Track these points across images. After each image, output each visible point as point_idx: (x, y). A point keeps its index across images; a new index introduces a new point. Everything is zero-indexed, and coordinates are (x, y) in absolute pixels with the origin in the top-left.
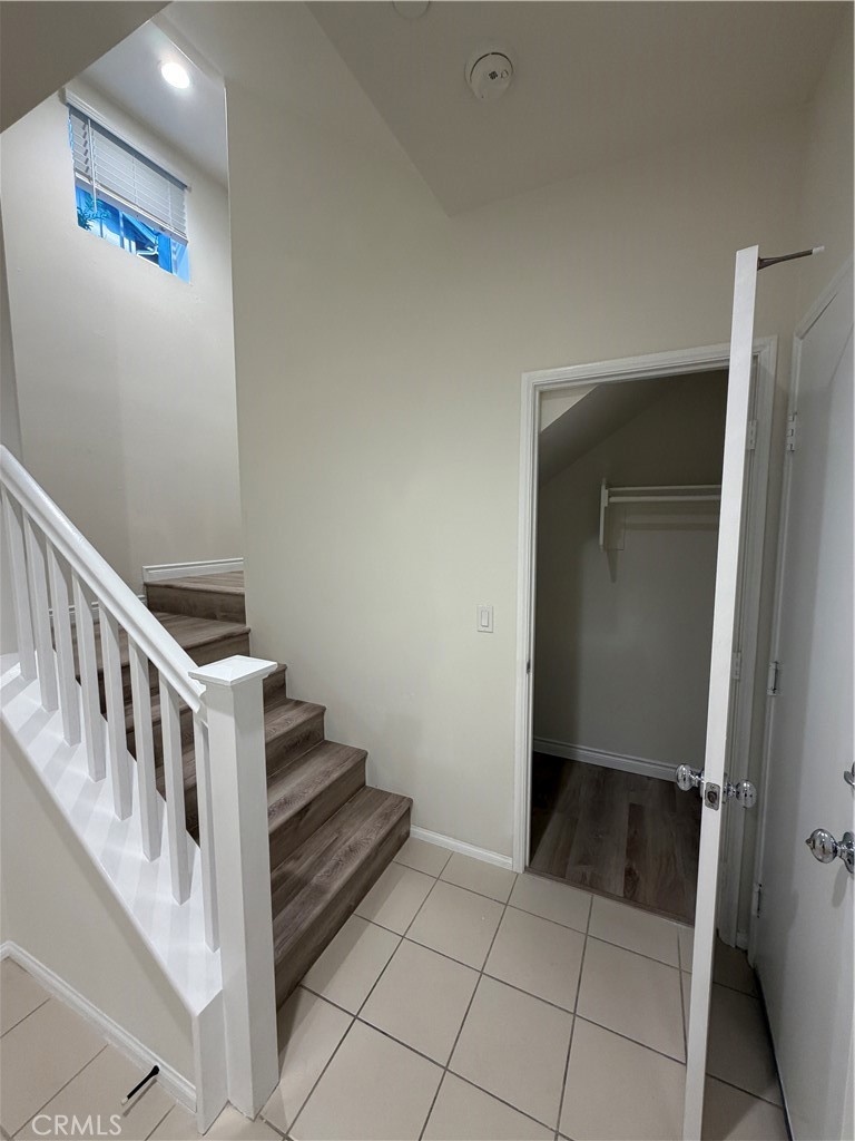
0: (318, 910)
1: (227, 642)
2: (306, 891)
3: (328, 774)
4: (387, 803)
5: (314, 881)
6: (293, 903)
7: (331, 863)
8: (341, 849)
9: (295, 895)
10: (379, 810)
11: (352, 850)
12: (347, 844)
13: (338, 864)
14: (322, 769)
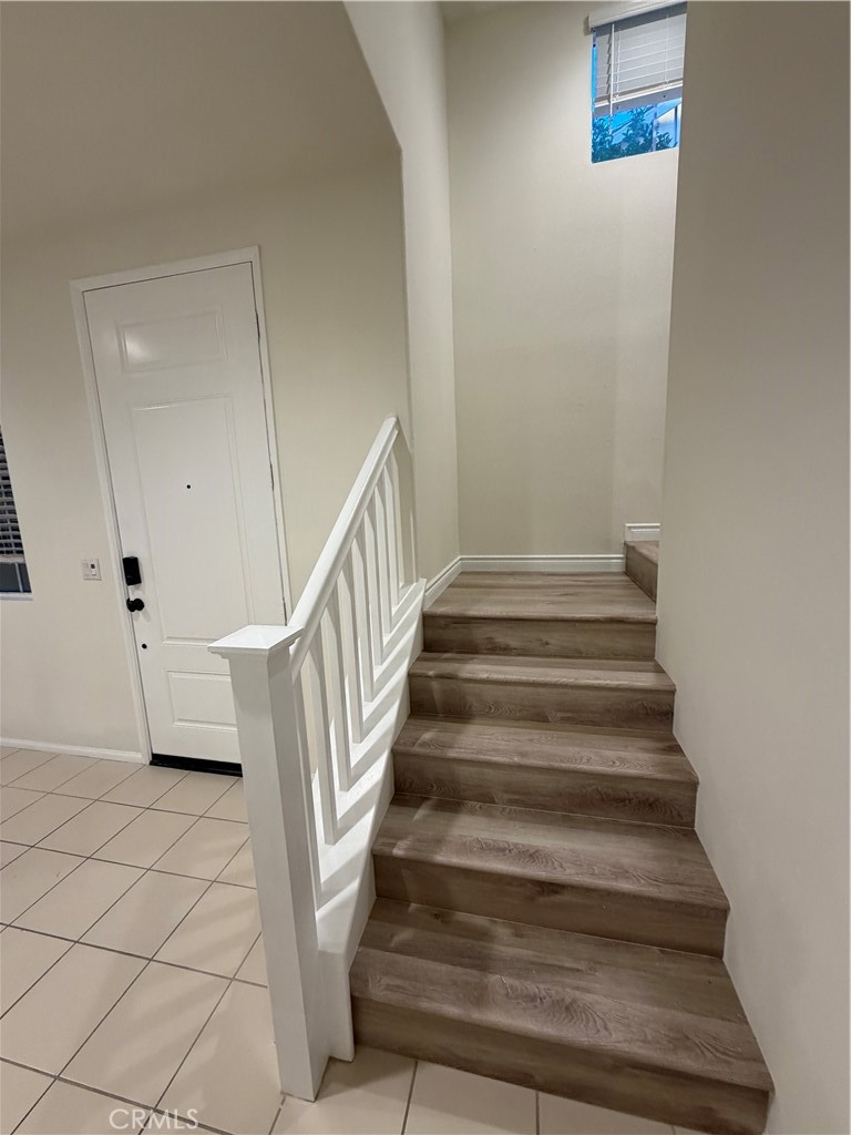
0: (452, 1011)
1: (616, 626)
2: (472, 975)
3: (623, 873)
4: (715, 1026)
5: (493, 978)
6: (450, 968)
7: (532, 987)
8: (566, 989)
9: (461, 965)
10: (683, 1018)
11: (568, 1009)
12: (577, 994)
13: (532, 998)
14: (625, 861)
